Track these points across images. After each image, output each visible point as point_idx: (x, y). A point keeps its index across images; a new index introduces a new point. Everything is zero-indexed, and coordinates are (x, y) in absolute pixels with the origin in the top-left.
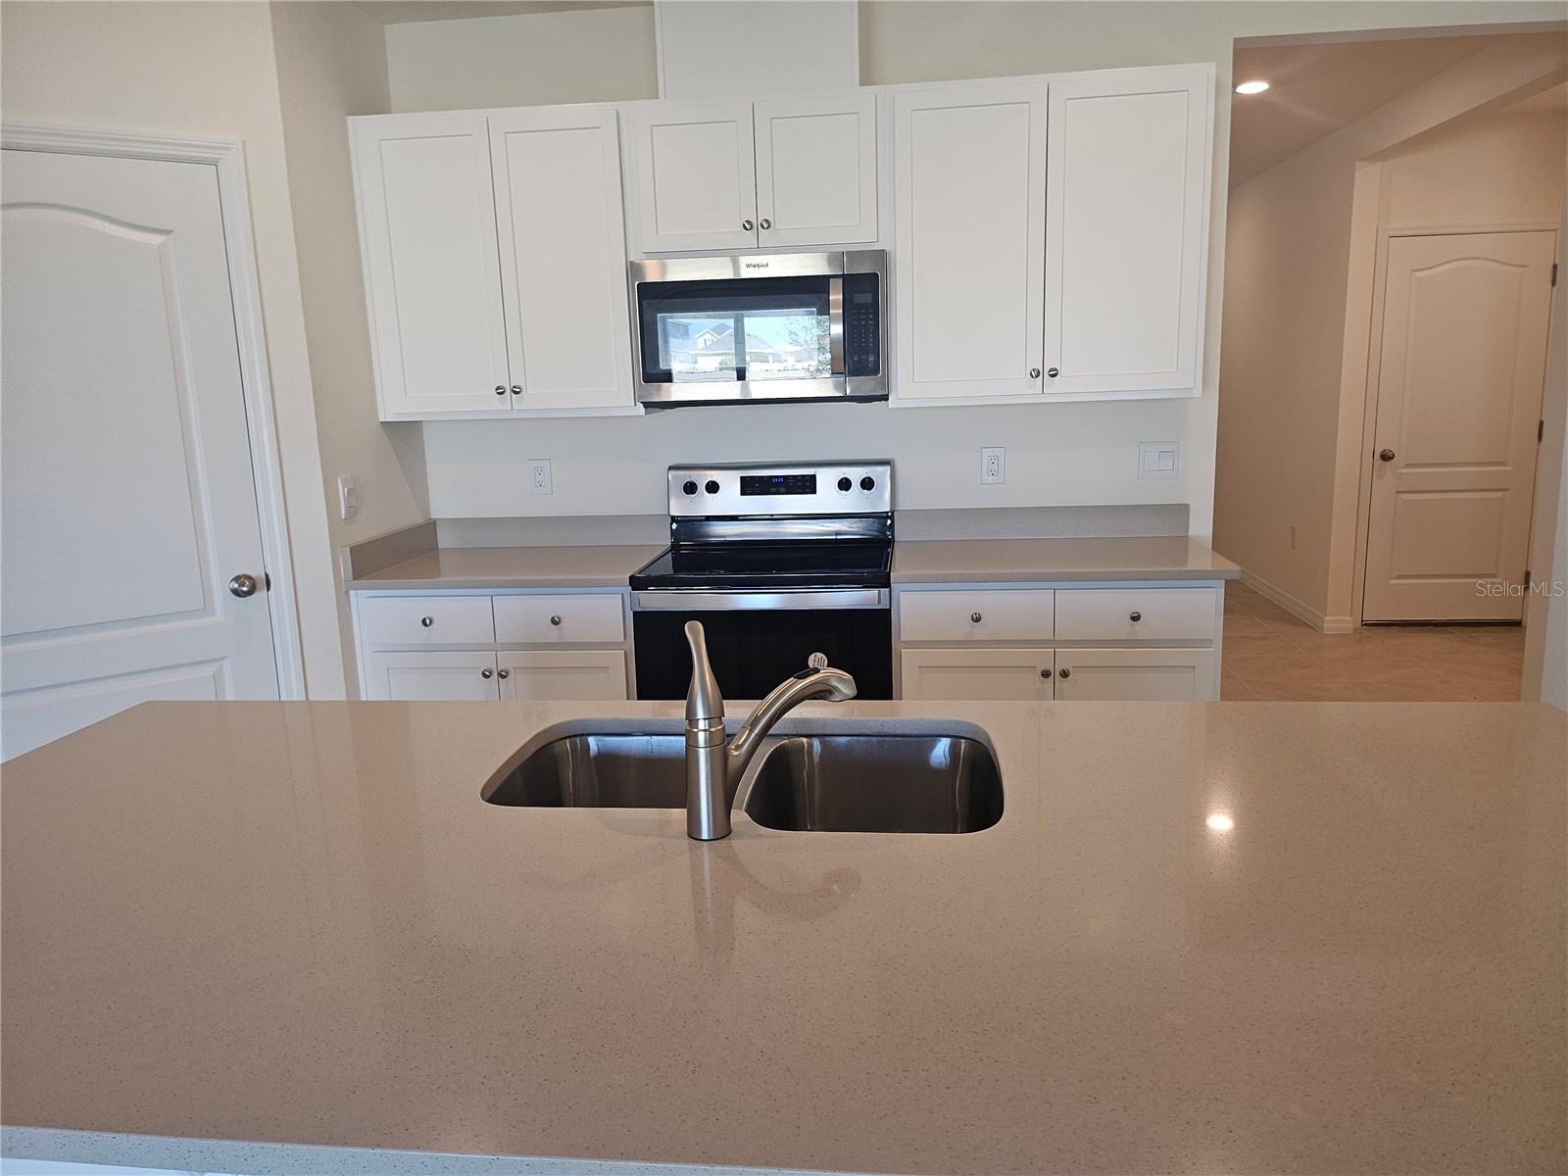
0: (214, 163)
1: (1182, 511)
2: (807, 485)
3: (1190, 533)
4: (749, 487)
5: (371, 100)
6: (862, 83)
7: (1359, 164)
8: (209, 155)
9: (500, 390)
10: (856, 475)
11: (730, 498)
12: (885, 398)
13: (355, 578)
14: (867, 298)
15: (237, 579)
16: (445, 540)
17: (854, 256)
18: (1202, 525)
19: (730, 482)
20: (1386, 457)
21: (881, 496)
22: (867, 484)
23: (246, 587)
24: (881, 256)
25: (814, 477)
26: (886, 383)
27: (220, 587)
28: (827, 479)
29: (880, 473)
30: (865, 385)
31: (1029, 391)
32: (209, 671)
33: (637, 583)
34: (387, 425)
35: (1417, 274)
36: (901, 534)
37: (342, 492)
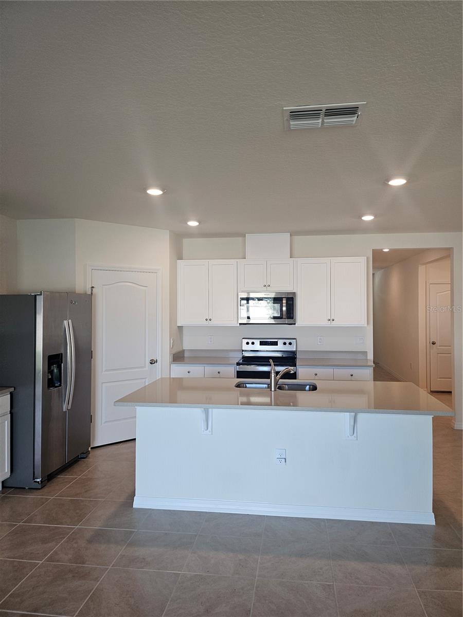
0: (156, 273)
1: (365, 353)
2: (276, 344)
3: (368, 358)
4: (262, 343)
5: (180, 257)
6: (290, 258)
7: (420, 265)
8: (156, 271)
9: (207, 320)
10: (287, 341)
11: (257, 346)
12: (295, 324)
13: (173, 361)
14: (291, 302)
15: (151, 360)
16: (186, 355)
17: (288, 293)
18: (371, 356)
19: (257, 342)
20: (434, 343)
21: (293, 347)
22: (290, 344)
23: (153, 362)
24: (294, 293)
25: (277, 342)
26: (295, 321)
27: (148, 361)
28: (280, 342)
29: (293, 341)
30: (291, 321)
31: (328, 324)
32: (144, 380)
33: (238, 364)
34: (178, 326)
35: (438, 294)
36: (298, 356)
37: (172, 341)
